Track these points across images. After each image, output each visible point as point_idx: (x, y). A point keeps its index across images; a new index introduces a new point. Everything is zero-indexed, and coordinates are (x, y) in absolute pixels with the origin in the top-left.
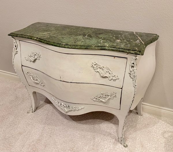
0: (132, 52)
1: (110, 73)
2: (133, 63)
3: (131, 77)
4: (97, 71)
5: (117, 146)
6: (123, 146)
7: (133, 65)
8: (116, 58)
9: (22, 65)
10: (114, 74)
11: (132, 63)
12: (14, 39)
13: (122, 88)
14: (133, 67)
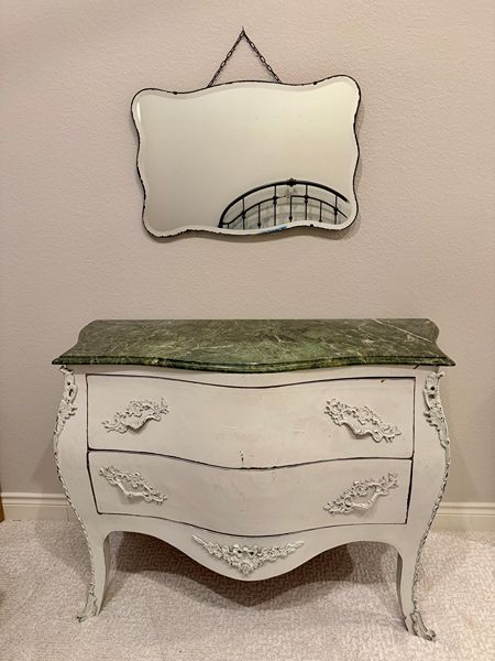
0: (427, 361)
1: (375, 424)
2: (433, 389)
3: (433, 423)
4: (341, 422)
5: (409, 643)
6: (424, 641)
7: (433, 393)
8: (387, 381)
9: (90, 449)
10: (386, 424)
11: (429, 387)
12: (68, 373)
13: (411, 459)
14: (432, 396)
